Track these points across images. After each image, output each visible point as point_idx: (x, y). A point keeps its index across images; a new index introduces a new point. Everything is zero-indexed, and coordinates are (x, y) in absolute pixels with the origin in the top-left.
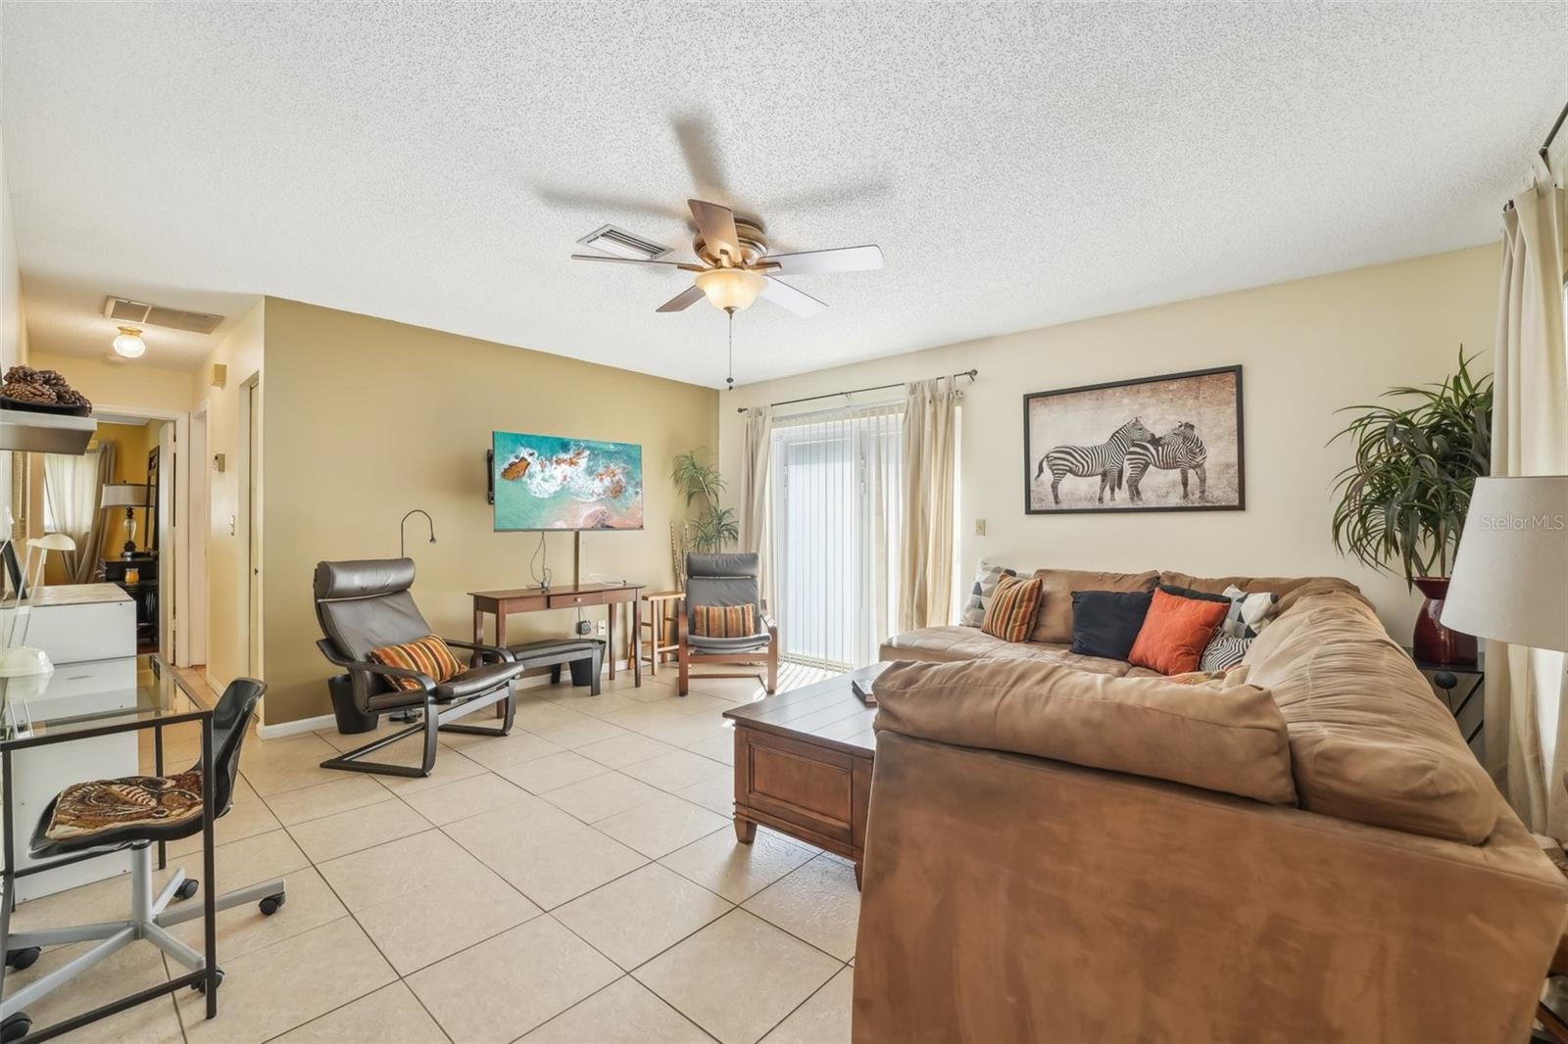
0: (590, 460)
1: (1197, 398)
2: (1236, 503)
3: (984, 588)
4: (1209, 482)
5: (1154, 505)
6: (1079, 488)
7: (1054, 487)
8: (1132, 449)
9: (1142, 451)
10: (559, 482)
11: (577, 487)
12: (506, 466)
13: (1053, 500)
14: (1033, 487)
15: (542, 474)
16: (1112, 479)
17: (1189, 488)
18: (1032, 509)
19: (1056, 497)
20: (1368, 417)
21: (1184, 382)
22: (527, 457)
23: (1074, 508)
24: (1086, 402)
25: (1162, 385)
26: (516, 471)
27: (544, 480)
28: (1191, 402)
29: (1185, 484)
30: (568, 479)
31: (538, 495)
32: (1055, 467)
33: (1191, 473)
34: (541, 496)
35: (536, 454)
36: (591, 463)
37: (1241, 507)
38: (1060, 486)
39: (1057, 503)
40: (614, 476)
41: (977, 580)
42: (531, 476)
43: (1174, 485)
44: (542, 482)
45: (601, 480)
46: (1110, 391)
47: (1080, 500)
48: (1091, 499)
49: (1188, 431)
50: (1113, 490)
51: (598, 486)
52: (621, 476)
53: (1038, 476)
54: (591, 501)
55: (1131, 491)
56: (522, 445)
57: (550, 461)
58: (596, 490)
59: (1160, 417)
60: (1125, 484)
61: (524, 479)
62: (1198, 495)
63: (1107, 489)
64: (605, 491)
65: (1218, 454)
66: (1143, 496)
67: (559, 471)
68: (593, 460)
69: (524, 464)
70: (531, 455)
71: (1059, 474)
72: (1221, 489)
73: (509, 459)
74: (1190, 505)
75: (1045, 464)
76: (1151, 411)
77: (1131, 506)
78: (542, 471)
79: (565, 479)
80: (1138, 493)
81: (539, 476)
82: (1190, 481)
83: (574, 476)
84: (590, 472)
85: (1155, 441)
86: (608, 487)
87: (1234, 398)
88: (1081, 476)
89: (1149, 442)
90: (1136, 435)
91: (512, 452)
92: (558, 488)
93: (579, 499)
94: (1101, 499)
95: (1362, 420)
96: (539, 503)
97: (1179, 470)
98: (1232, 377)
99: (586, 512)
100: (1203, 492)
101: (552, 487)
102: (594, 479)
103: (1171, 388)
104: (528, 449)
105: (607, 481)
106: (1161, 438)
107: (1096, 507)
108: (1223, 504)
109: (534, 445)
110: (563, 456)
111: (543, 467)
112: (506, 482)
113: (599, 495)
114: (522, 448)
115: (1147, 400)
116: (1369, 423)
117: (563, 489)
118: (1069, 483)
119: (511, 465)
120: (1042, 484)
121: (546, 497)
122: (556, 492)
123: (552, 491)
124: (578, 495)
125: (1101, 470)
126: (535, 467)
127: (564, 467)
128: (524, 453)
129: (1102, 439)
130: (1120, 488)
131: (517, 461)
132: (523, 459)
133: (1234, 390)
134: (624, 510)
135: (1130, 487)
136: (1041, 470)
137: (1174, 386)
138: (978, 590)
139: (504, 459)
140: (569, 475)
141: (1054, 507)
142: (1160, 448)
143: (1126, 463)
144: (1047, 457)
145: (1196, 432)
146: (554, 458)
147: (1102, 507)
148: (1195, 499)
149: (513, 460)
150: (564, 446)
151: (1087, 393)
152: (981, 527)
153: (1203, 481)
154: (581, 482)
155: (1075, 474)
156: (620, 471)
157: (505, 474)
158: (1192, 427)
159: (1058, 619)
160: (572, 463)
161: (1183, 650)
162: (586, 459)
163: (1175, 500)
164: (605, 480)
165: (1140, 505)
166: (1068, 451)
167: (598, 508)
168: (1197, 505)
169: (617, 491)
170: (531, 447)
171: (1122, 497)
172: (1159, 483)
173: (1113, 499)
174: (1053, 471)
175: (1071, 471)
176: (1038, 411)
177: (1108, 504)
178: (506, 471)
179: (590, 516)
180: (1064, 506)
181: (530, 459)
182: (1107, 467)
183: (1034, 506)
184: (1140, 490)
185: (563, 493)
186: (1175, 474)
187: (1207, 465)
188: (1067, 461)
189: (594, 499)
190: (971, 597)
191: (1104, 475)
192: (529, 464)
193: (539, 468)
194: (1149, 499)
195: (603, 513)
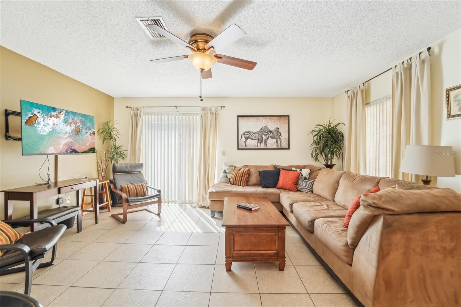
0: (65, 115)
1: (280, 122)
2: (288, 148)
3: (227, 171)
4: (282, 142)
5: (270, 148)
6: (252, 143)
7: (245, 142)
8: (265, 133)
9: (267, 134)
10: (51, 126)
11: (59, 129)
12: (27, 118)
13: (245, 146)
14: (239, 142)
15: (43, 123)
16: (260, 141)
17: (278, 144)
18: (239, 148)
19: (246, 145)
20: (315, 130)
21: (277, 117)
22: (37, 114)
23: (250, 148)
24: (254, 119)
25: (272, 117)
26: (31, 121)
27: (44, 125)
28: (278, 123)
29: (277, 143)
30: (55, 125)
31: (41, 133)
32: (245, 137)
33: (278, 140)
34: (43, 134)
35: (41, 112)
36: (66, 117)
37: (289, 149)
38: (247, 142)
39: (246, 147)
40: (76, 124)
41: (224, 169)
42: (38, 124)
43: (275, 143)
44: (43, 127)
45: (71, 126)
46: (260, 117)
47: (252, 146)
48: (255, 146)
49: (278, 129)
50: (260, 143)
51: (69, 129)
52: (79, 124)
53: (241, 139)
54: (66, 136)
55: (265, 144)
56: (35, 108)
57: (47, 116)
58: (68, 131)
59: (272, 125)
60: (263, 142)
61: (35, 125)
62: (280, 145)
63: (259, 143)
64: (72, 132)
65: (284, 136)
66: (268, 145)
67: (51, 121)
68: (67, 116)
69: (35, 117)
70: (39, 113)
71: (247, 139)
72: (285, 145)
73: (28, 115)
74: (278, 148)
75: (243, 136)
76: (269, 124)
77: (265, 148)
78: (44, 121)
79: (54, 125)
80: (266, 144)
81: (42, 124)
82: (278, 142)
83: (58, 124)
84: (65, 121)
85: (271, 132)
86: (73, 129)
87: (287, 123)
88: (252, 139)
89: (269, 132)
90: (266, 130)
91: (30, 111)
92: (51, 130)
93: (60, 136)
94: (257, 146)
95: (313, 131)
96: (42, 138)
97: (276, 139)
98: (287, 117)
99: (64, 142)
100: (281, 145)
101: (48, 129)
102: (67, 125)
103: (274, 118)
104: (37, 110)
105: (73, 126)
106: (272, 131)
107: (256, 148)
108: (285, 148)
109: (40, 108)
110: (53, 113)
111: (44, 119)
112: (27, 126)
113: (70, 133)
114: (34, 109)
115: (268, 121)
116: (314, 132)
117: (53, 130)
118: (249, 141)
119: (30, 118)
120: (242, 141)
121: (45, 134)
122: (50, 132)
123: (48, 131)
124: (60, 133)
125: (258, 138)
126: (40, 119)
127: (54, 119)
128: (36, 111)
129: (258, 130)
130: (262, 143)
131: (32, 116)
132: (35, 115)
133: (288, 121)
134: (81, 141)
135: (265, 143)
136: (242, 137)
137: (275, 118)
138: (225, 172)
139: (26, 115)
140: (56, 123)
141: (245, 148)
142: (272, 133)
143: (264, 137)
144: (243, 134)
145: (279, 130)
146: (49, 115)
147: (257, 148)
148: (279, 147)
149: (30, 115)
150: (54, 109)
151: (254, 117)
152: (224, 153)
153: (281, 142)
154: (61, 126)
155: (251, 139)
156: (79, 121)
157: (27, 122)
158: (279, 129)
159: (254, 178)
160: (57, 117)
161: (294, 184)
162: (64, 115)
163: (275, 147)
164: (72, 126)
165: (267, 148)
166: (249, 133)
167: (69, 140)
168: (279, 148)
169: (78, 131)
170: (39, 109)
171: (262, 146)
172: (271, 143)
173: (260, 146)
174: (245, 138)
175: (250, 138)
176: (241, 120)
177: (259, 147)
178: (27, 121)
179: (65, 144)
180: (248, 148)
181: (38, 115)
182: (259, 137)
183: (240, 147)
184: (267, 144)
185: (53, 132)
186: (275, 140)
187: (282, 138)
188: (249, 135)
189: (67, 135)
190: (222, 175)
191: (258, 139)
192: (37, 117)
193: (42, 119)
194: (269, 146)
195: (71, 143)
